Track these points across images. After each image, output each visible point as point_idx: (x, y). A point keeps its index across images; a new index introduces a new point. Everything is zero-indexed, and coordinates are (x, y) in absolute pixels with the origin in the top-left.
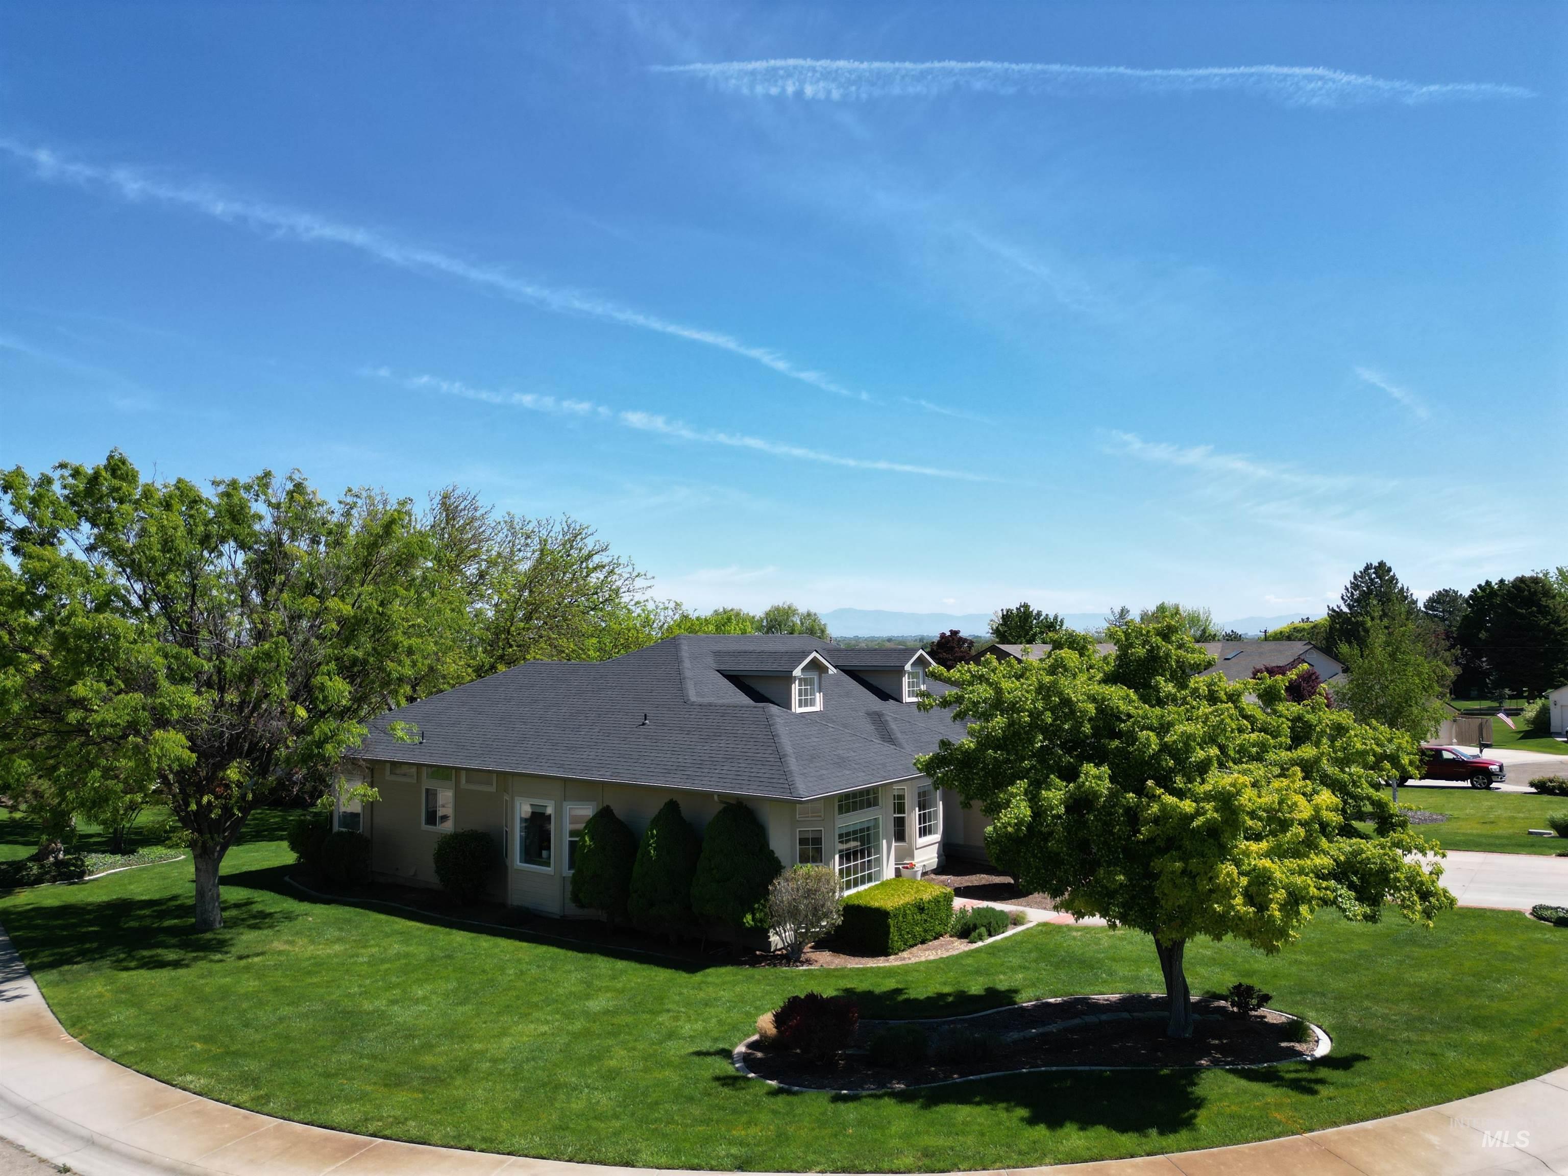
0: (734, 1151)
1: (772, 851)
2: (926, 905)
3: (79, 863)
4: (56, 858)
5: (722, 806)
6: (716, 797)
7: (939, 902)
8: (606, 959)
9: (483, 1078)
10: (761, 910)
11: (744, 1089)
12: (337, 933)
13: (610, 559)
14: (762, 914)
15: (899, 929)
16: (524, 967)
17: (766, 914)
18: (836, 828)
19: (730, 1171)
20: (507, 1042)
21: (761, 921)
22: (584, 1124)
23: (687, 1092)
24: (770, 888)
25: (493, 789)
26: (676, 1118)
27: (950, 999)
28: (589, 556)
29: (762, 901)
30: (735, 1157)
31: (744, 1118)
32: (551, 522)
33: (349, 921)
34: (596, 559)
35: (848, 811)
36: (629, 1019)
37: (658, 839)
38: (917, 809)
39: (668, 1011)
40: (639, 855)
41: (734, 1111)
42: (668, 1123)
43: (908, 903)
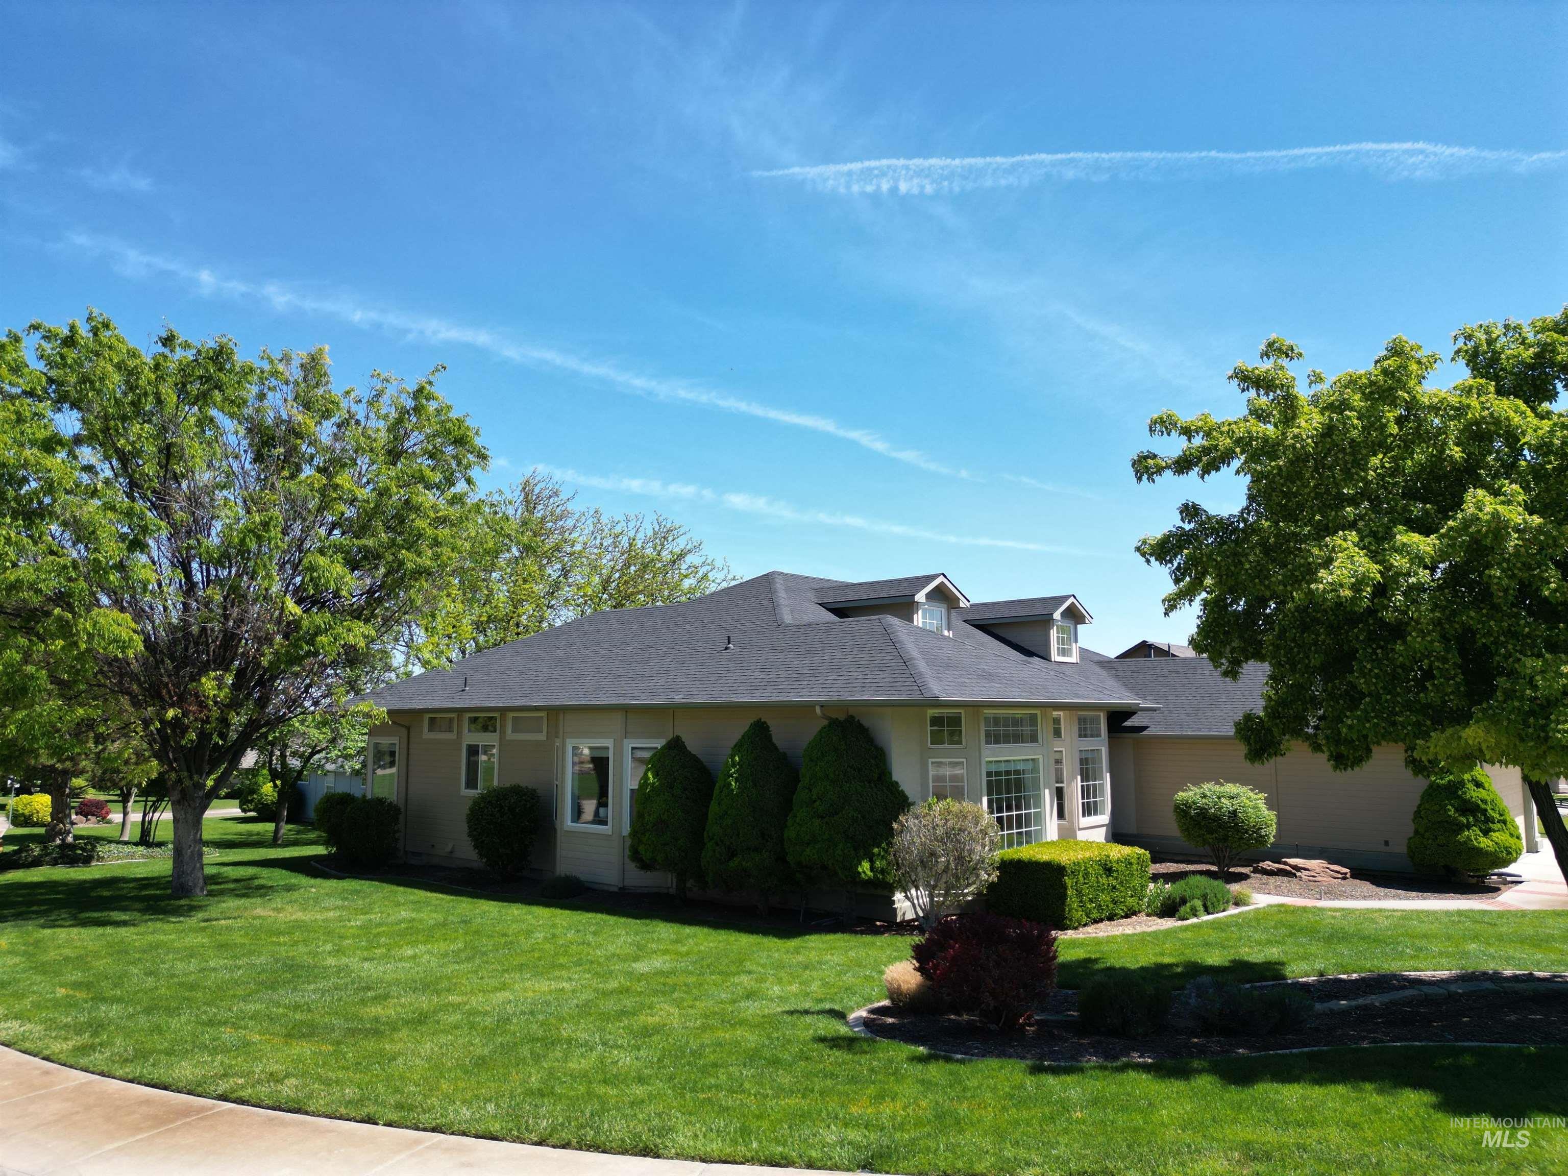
0: (853, 1135)
1: (897, 783)
2: (1115, 865)
3: (89, 847)
4: (63, 840)
5: (826, 722)
6: (818, 710)
7: (1131, 864)
8: (668, 925)
9: (443, 1031)
10: (883, 858)
11: (866, 1053)
12: (340, 903)
13: (703, 559)
14: (884, 862)
15: (1079, 893)
16: (558, 932)
17: (889, 863)
18: (983, 763)
19: (849, 1170)
20: (502, 996)
21: (883, 871)
22: (582, 1089)
23: (767, 1053)
24: (895, 826)
25: (542, 737)
26: (747, 1085)
27: (1179, 970)
28: (681, 556)
29: (884, 845)
30: (857, 1147)
31: (871, 1090)
32: (641, 516)
33: (357, 892)
34: (689, 559)
35: (997, 742)
36: (691, 980)
37: (741, 767)
38: (1079, 778)
39: (750, 972)
40: (716, 792)
41: (853, 1080)
42: (731, 1091)
43: (1091, 859)
